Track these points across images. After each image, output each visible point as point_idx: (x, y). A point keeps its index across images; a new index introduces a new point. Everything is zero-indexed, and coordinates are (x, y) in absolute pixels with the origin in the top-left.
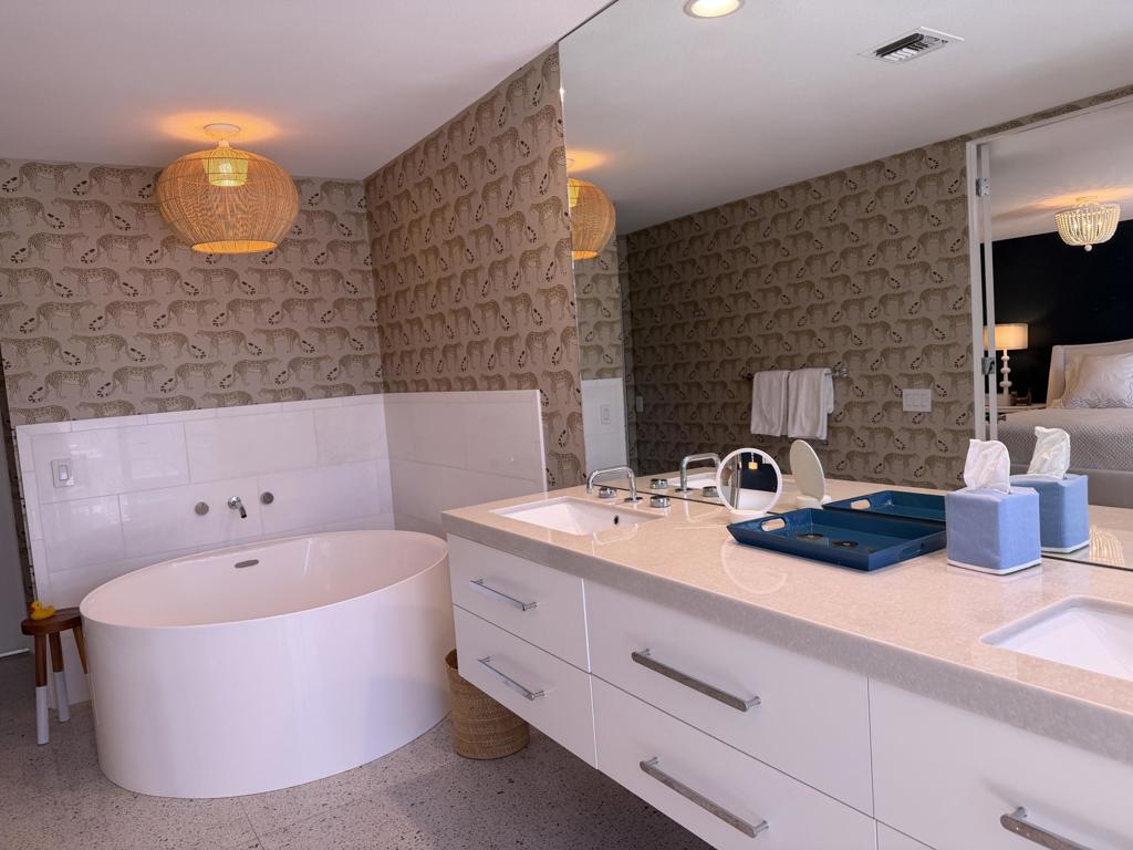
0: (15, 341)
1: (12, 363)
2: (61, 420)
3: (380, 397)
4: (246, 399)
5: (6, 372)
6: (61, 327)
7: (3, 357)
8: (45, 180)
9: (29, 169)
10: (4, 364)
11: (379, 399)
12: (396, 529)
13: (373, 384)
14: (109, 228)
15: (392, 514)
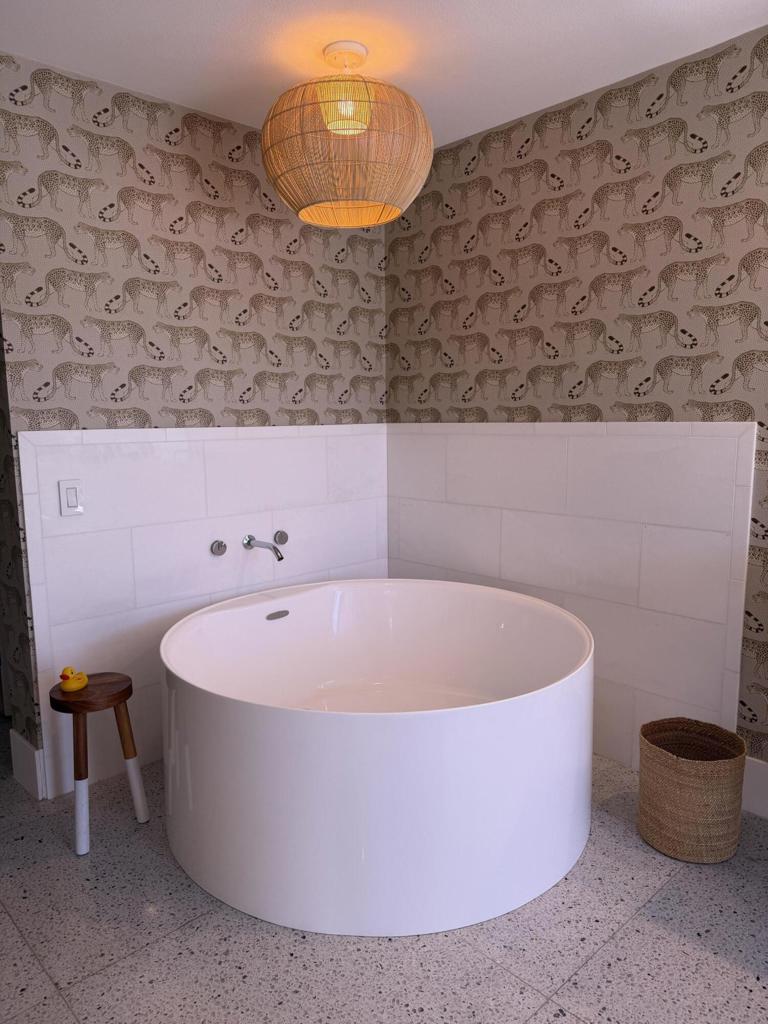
0: (20, 316)
1: (14, 346)
2: (69, 427)
3: (383, 427)
4: (264, 420)
5: (8, 358)
6: (73, 303)
7: (5, 336)
8: (60, 95)
9: (43, 77)
10: (6, 347)
11: (383, 428)
12: (390, 577)
13: (377, 411)
14: (131, 180)
15: (387, 560)
